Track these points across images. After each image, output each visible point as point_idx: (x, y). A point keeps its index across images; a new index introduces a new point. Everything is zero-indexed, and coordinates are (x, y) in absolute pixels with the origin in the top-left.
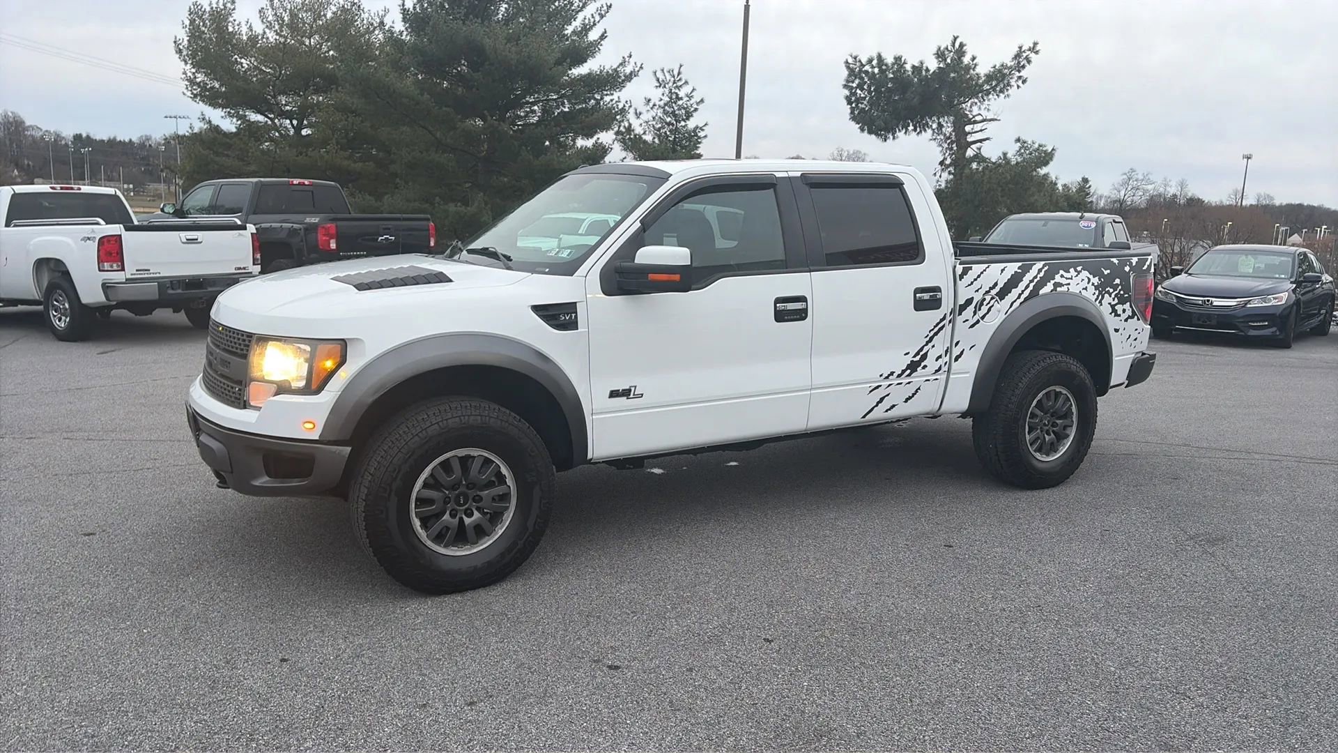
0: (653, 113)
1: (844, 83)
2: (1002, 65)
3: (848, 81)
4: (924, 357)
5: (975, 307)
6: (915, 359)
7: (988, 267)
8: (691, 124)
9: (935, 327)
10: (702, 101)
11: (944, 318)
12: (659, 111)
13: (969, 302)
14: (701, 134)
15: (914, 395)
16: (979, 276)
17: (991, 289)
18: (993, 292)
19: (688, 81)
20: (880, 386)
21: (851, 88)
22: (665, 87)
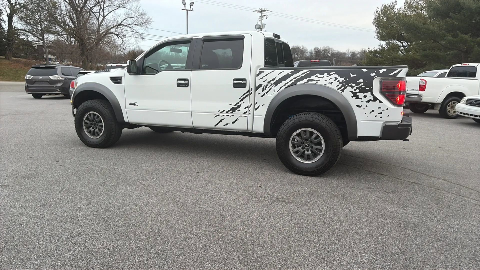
4: (239, 106)
5: (263, 88)
6: (234, 107)
7: (273, 71)
9: (244, 95)
11: (248, 92)
13: (260, 86)
15: (236, 121)
16: (266, 75)
17: (271, 81)
18: (272, 82)
20: (219, 115)
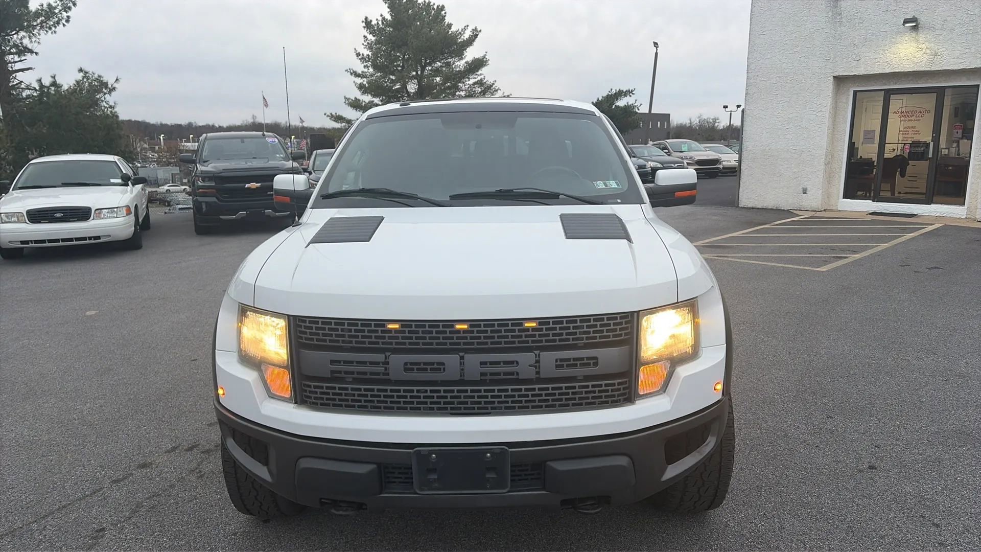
2: (50, 5)
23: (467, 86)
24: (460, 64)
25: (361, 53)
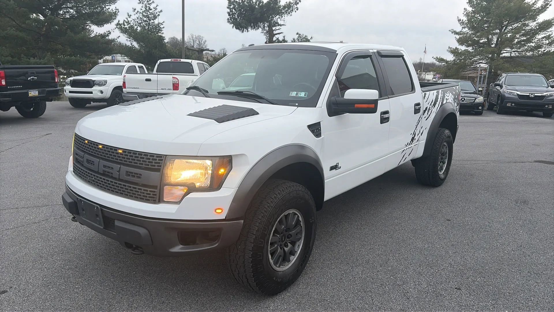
0: (137, 16)
1: (227, 6)
2: (290, 2)
3: (229, 5)
5: (428, 111)
6: (413, 136)
7: (430, 93)
8: (156, 22)
9: (418, 121)
10: (161, 11)
11: (420, 117)
12: (140, 15)
14: (162, 26)
15: (411, 152)
16: (428, 97)
17: (432, 102)
18: (432, 104)
19: (154, 1)
20: (405, 150)
21: (230, 9)
22: (143, 3)
23: (537, 40)
24: (532, 25)
25: (461, 20)
